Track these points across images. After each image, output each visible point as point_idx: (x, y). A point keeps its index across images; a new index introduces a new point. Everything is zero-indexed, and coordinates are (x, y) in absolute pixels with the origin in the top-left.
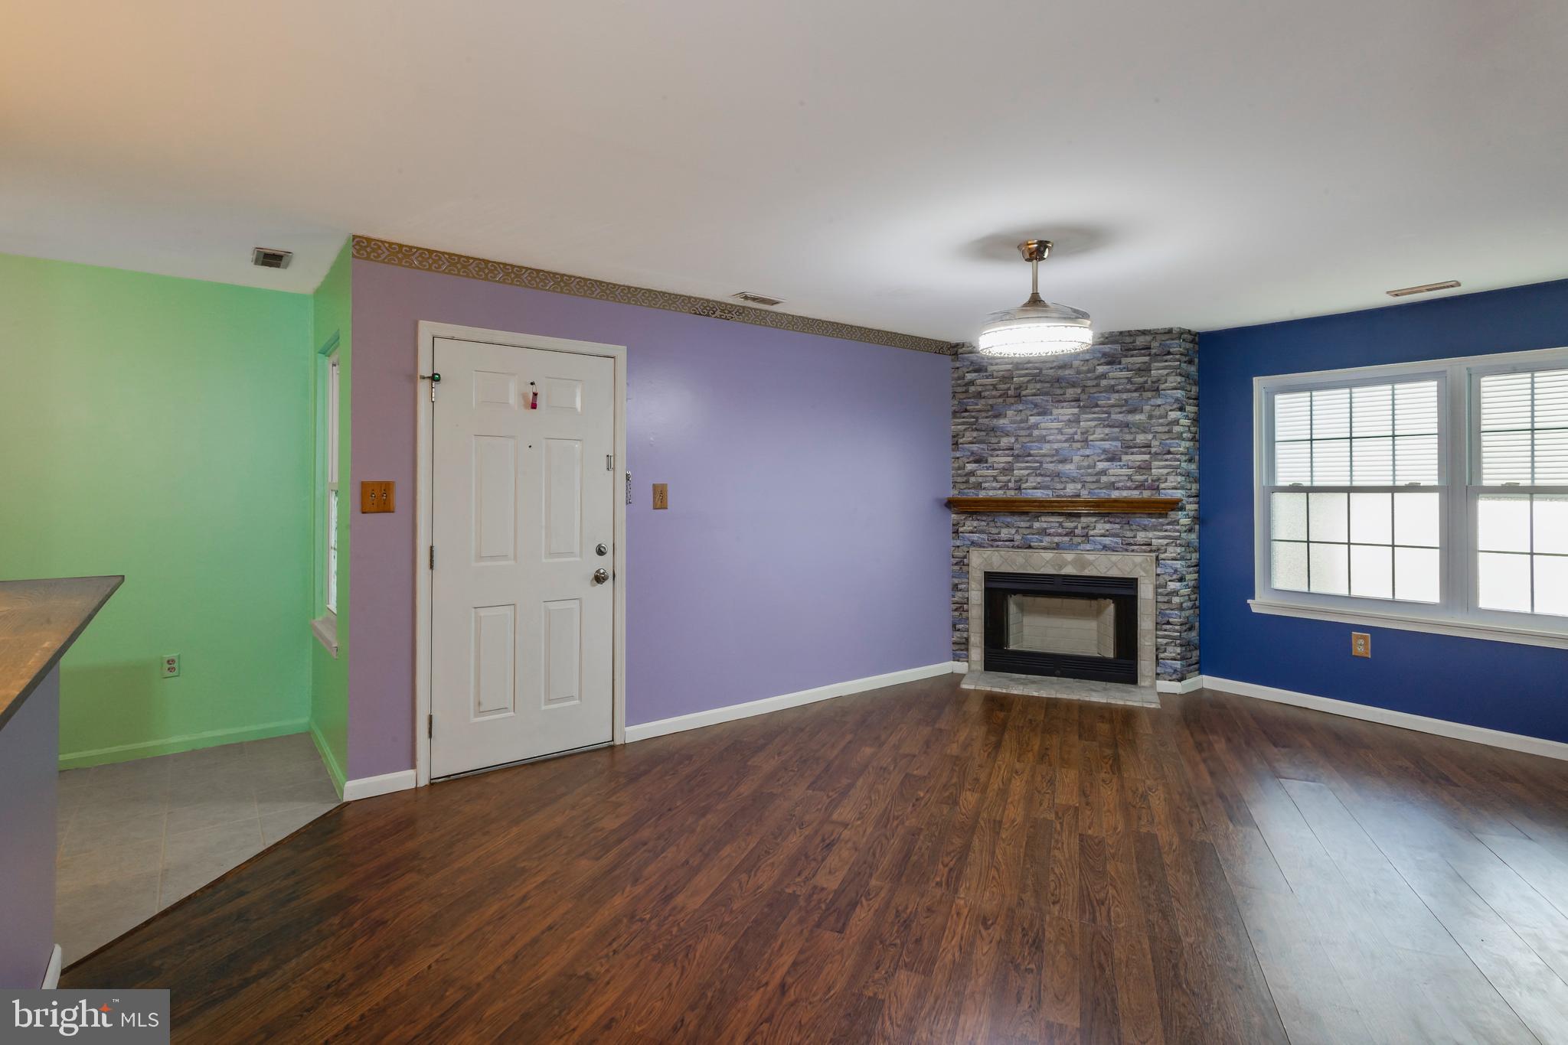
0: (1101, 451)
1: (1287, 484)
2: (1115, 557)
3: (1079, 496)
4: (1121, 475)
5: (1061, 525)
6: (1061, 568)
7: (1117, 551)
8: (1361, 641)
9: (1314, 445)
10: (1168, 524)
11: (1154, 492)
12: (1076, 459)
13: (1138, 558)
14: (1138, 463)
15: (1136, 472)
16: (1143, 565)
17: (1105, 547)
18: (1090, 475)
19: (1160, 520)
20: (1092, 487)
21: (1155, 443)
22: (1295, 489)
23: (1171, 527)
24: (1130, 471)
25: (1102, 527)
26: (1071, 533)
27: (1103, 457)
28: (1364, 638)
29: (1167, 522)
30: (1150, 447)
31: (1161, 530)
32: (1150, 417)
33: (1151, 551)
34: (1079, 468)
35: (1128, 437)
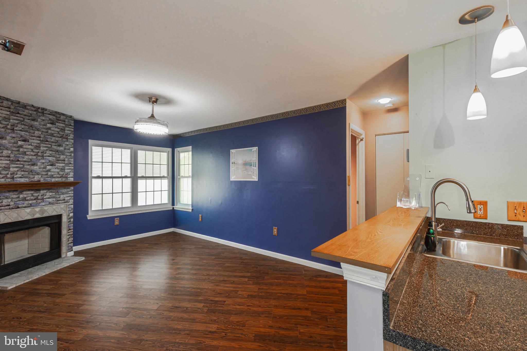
0: (48, 161)
1: (96, 176)
2: (55, 207)
3: (40, 181)
4: (55, 172)
5: (33, 196)
6: (34, 215)
7: (54, 204)
8: (117, 220)
9: (103, 164)
10: (70, 191)
11: (66, 179)
12: (39, 164)
13: (62, 206)
14: (61, 167)
15: (61, 171)
16: (64, 208)
17: (50, 203)
18: (44, 171)
19: (68, 190)
20: (45, 177)
21: (66, 159)
22: (98, 177)
23: (71, 192)
24: (58, 170)
25: (49, 194)
26: (37, 199)
27: (49, 164)
28: (117, 219)
29: (70, 190)
30: (64, 161)
31: (68, 194)
32: (65, 149)
33: (65, 202)
34: (40, 168)
35: (58, 156)
